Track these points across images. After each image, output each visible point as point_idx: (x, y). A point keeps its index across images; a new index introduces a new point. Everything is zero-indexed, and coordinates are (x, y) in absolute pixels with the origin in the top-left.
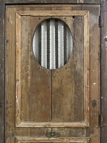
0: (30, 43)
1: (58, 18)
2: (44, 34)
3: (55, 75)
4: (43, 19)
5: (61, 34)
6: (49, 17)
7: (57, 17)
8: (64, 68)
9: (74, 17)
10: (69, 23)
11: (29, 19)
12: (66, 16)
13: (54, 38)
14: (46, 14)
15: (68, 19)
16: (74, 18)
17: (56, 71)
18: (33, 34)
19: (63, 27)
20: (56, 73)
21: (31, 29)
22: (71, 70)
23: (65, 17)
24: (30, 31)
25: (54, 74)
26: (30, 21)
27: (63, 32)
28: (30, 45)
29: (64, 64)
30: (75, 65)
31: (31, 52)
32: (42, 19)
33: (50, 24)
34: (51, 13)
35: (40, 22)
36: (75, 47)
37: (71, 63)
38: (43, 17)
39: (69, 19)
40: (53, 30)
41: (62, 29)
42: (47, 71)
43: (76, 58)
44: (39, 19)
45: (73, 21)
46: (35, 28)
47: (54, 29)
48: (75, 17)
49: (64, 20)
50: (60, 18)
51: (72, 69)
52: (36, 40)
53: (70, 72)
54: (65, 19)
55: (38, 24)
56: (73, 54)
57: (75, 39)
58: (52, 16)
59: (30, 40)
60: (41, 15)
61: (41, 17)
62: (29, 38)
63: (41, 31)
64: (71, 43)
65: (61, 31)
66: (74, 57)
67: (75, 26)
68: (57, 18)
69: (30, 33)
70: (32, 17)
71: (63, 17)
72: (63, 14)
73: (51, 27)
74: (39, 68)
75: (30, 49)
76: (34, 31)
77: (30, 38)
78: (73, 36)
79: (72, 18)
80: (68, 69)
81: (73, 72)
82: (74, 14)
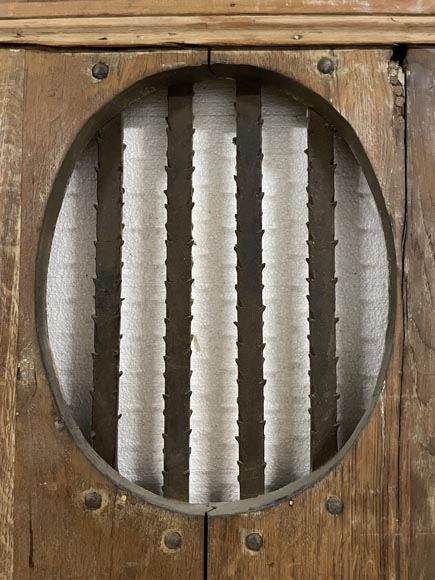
0: (16, 279)
1: (267, 65)
2: (147, 196)
3: (238, 572)
4: (128, 70)
5: (285, 191)
6: (184, 58)
7: (257, 58)
8: (322, 506)
9: (400, 53)
10: (358, 109)
11: (15, 77)
12: (332, 47)
13: (223, 230)
14: (155, 29)
15: (355, 74)
16: (401, 65)
17: (244, 533)
18: (43, 198)
19: (300, 137)
20: (244, 549)
21: (24, 155)
22: (383, 526)
23: (325, 53)
24: (18, 178)
25: (225, 559)
26: (20, 94)
27: (302, 178)
28: (15, 293)
29: (317, 462)
30: (414, 478)
31: (19, 358)
32: (125, 78)
33: (192, 117)
34: (207, 20)
35: (109, 95)
36: (417, 319)
37: (386, 460)
38: (131, 55)
39: (364, 69)
40: (215, 160)
41: (291, 153)
42: (161, 527)
43: (426, 417)
44: (102, 73)
45: (400, 90)
46: (62, 150)
47: (232, 152)
48: (411, 52)
49: (314, 80)
50: (282, 62)
51: (393, 520)
52: (77, 245)
53: (377, 545)
54: (324, 68)
55: (88, 115)
56: (402, 377)
57: (416, 245)
58: (209, 47)
59: (17, 250)
60: (113, 39)
61: (116, 54)
62: (9, 239)
63: (121, 169)
64: (365, 267)
65: (285, 171)
66: (407, 404)
67: (413, 132)
68: (258, 63)
69: (17, 189)
70: (40, 56)
71: (310, 54)
72: (312, 27)
73: (199, 140)
74: (93, 504)
75: (13, 329)
76: (52, 176)
77: (14, 231)
78: (398, 216)
79: (384, 66)
80: (354, 520)
81: (398, 546)
82: (410, 27)
